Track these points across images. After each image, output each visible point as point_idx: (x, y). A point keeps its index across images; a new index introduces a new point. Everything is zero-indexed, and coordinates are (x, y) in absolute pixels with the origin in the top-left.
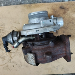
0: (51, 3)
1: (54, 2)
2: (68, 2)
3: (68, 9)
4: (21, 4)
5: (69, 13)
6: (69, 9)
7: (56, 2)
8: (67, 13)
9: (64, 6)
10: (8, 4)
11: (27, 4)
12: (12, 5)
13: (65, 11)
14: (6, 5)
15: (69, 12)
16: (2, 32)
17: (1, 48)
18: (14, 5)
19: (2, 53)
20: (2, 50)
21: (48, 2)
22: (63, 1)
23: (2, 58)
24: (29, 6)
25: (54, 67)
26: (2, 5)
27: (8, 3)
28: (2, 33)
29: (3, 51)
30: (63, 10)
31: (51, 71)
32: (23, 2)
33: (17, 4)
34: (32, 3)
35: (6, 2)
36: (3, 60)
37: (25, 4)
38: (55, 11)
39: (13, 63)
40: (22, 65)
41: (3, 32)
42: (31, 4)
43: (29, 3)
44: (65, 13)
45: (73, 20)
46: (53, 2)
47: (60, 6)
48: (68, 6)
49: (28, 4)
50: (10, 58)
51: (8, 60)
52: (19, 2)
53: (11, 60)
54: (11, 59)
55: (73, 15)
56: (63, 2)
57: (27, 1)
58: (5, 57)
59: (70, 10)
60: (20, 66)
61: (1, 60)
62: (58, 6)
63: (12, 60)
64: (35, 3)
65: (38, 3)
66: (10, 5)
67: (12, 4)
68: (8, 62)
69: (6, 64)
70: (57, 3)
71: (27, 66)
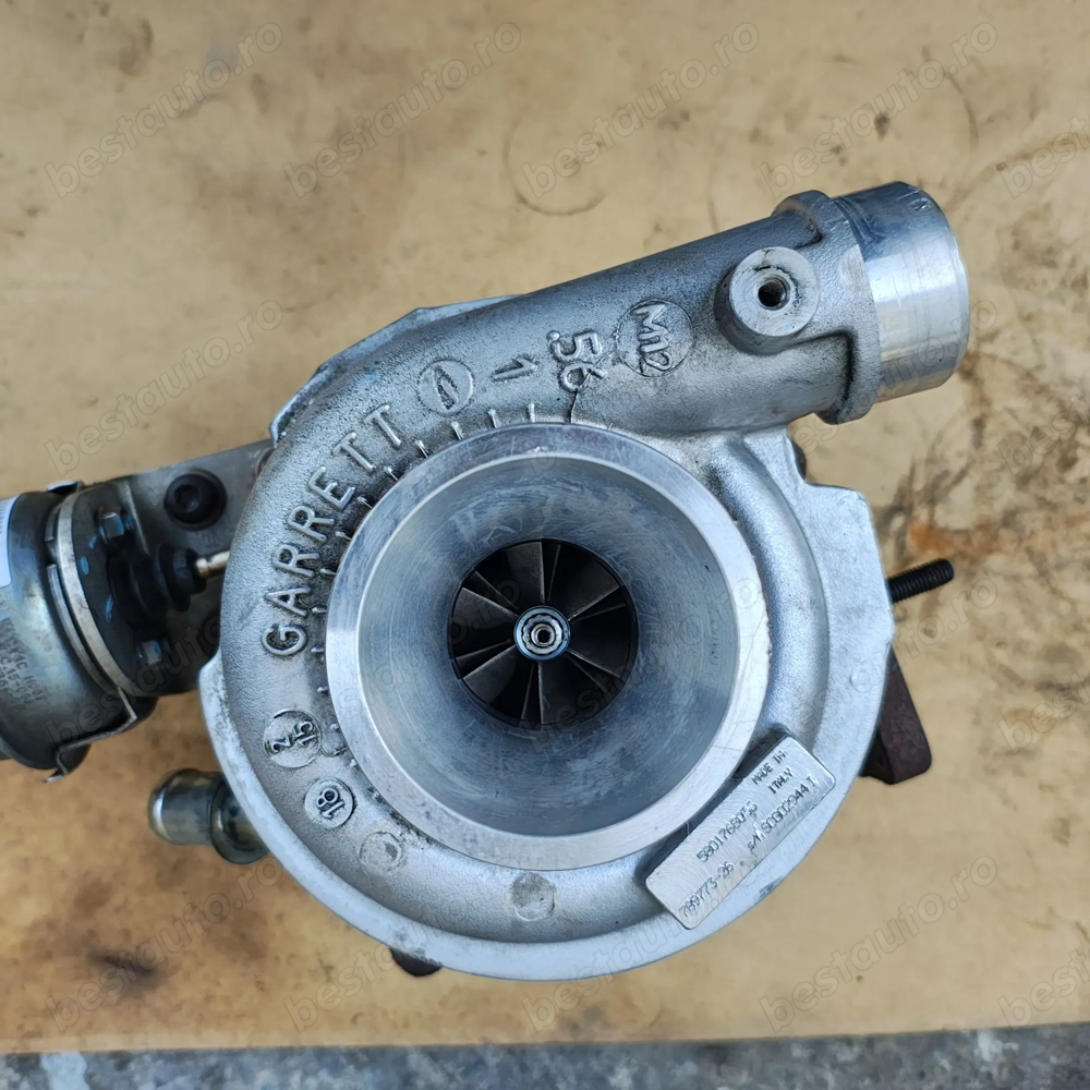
0: (276, 1039)
1: (233, 1054)
2: (35, 1046)
3: (42, 947)
4: (719, 1053)
5: (24, 891)
6: (25, 946)
7: (207, 1053)
8: (62, 888)
10: (898, 1062)
11: (627, 1050)
12: (848, 1041)
13: (82, 927)
15: (31, 910)
16: (1020, 648)
17: (1050, 409)
18: (818, 1047)
19: (1049, 338)
20: (1044, 377)
21: (321, 1053)
22: (115, 1055)
23: (1048, 258)
24: (594, 1013)
25: (262, 89)
26: (987, 1048)
27: (908, 1068)
28: (1026, 634)
29: (1027, 359)
30: (112, 943)
31: (305, 25)
32: (690, 1068)
33: (774, 1048)
34: (558, 1049)
36: (1037, 235)
37: (655, 1046)
38: (225, 931)
40: (755, 136)
41: (1002, 655)
42: (566, 1038)
43: (597, 1051)
44: (91, 897)
46: (255, 1052)
47: (157, 999)
48: (37, 995)
49: (617, 1036)
52: (744, 1077)
56: (110, 1042)
57: (622, 1077)
58: (1010, 277)
59: (9, 939)
60: (778, 129)
61: (1069, 229)
62: (187, 990)
64: (510, 1050)
65: (471, 1050)
66: (882, 1038)
67: (846, 1055)
68: (963, 193)
70: (189, 1042)
71: (676, 119)
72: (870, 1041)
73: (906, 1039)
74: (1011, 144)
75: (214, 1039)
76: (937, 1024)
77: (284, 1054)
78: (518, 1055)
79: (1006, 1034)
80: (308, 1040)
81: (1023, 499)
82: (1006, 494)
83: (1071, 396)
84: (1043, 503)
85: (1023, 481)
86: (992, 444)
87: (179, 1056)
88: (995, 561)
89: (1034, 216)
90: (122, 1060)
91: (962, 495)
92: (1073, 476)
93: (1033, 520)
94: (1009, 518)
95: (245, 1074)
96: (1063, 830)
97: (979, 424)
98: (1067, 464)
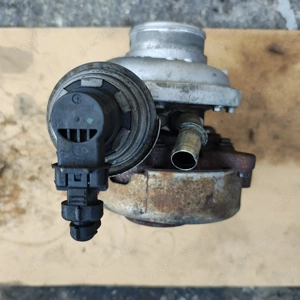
0: (240, 32)
1: (250, 27)
7: (256, 28)
9: (285, 46)
13: (286, 62)
14: (72, 25)
18: (102, 24)
26: (59, 21)
27: (80, 17)
30: (279, 58)
32: (135, 19)
33: (114, 25)
35: (74, 11)
38: (251, 59)
46: (245, 28)
47: (269, 43)
48: (298, 46)
52: (122, 16)
56: (281, 32)
57: (153, 17)
58: (54, 213)
61: (39, 225)
62: (262, 45)
67: (96, 21)
72: (89, 25)
74: (52, 245)
75: (255, 32)
79: (55, 26)
80: (233, 31)
84: (45, 158)
87: (263, 27)
90: (278, 27)
95: (247, 21)
96: (41, 77)
98: (40, 168)
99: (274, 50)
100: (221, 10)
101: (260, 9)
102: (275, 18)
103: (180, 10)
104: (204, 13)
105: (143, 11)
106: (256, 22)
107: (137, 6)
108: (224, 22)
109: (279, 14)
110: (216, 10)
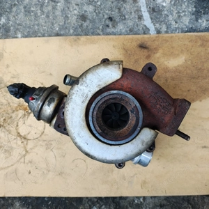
1: (128, 34)
2: (157, 35)
3: (156, 50)
4: (58, 35)
5: (158, 58)
6: (158, 50)
7: (132, 34)
8: (153, 58)
9: (148, 44)
11: (71, 35)
12: (39, 36)
13: (150, 53)
14: (26, 37)
15: (158, 55)
17: (7, 128)
18: (44, 36)
19: (6, 139)
20: (7, 133)
21: (115, 35)
23: (6, 151)
24: (75, 41)
25: (124, 178)
26: (19, 35)
27: (31, 33)
29: (10, 136)
30: (145, 50)
31: (118, 188)
32: (62, 33)
33: (50, 36)
34: (81, 35)
35: (28, 30)
36: (7, 155)
37: (67, 36)
38: (129, 52)
39: (29, 164)
40: (49, 171)
42: (79, 37)
43: (75, 35)
44: (148, 57)
45: (166, 72)
46: (125, 35)
47: (139, 42)
48: (157, 43)
49: (72, 37)
50: (24, 153)
51: (19, 157)
52: (54, 31)
53: (26, 157)
54: (24, 156)
55: (166, 63)
56: (145, 36)
57: (72, 31)
58: (12, 148)
59: (161, 51)
60: (45, 172)
61: (2, 155)
62: (135, 44)
63: (28, 158)
64: (88, 35)
65: (93, 35)
66: (34, 37)
67: (39, 34)
68: (18, 161)
69: (14, 166)
70: (134, 36)
71: (61, 174)
72: (36, 36)
73: (31, 37)
74: (10, 169)
75: (130, 36)
76: (26, 39)
77: (120, 34)
78: (86, 35)
79: (16, 38)
80: (117, 36)
81: (11, 115)
82: (14, 115)
83: (3, 130)
84: (8, 114)
85: (11, 117)
86: (16, 123)
87: (136, 34)
88: (16, 105)
89: (8, 157)
90: (144, 33)
91: (20, 115)
92: (4, 118)
93: (10, 111)
94: (14, 112)
95: (126, 31)
96: (8, 66)
97: (17, 126)
98: (5, 120)
99: (142, 46)
100: (111, 26)
101: (134, 24)
102: (143, 29)
103: (87, 26)
104: (101, 27)
105: (66, 28)
106: (131, 31)
107: (62, 26)
108: (113, 32)
109: (145, 26)
110: (108, 26)
